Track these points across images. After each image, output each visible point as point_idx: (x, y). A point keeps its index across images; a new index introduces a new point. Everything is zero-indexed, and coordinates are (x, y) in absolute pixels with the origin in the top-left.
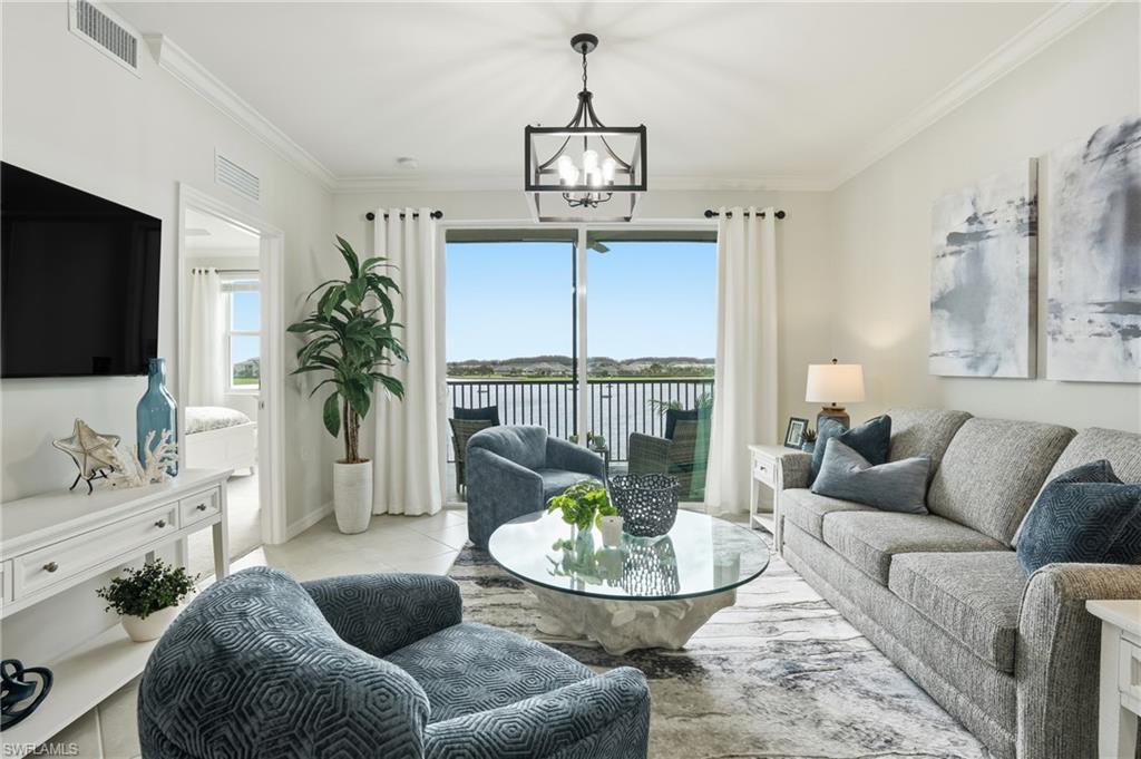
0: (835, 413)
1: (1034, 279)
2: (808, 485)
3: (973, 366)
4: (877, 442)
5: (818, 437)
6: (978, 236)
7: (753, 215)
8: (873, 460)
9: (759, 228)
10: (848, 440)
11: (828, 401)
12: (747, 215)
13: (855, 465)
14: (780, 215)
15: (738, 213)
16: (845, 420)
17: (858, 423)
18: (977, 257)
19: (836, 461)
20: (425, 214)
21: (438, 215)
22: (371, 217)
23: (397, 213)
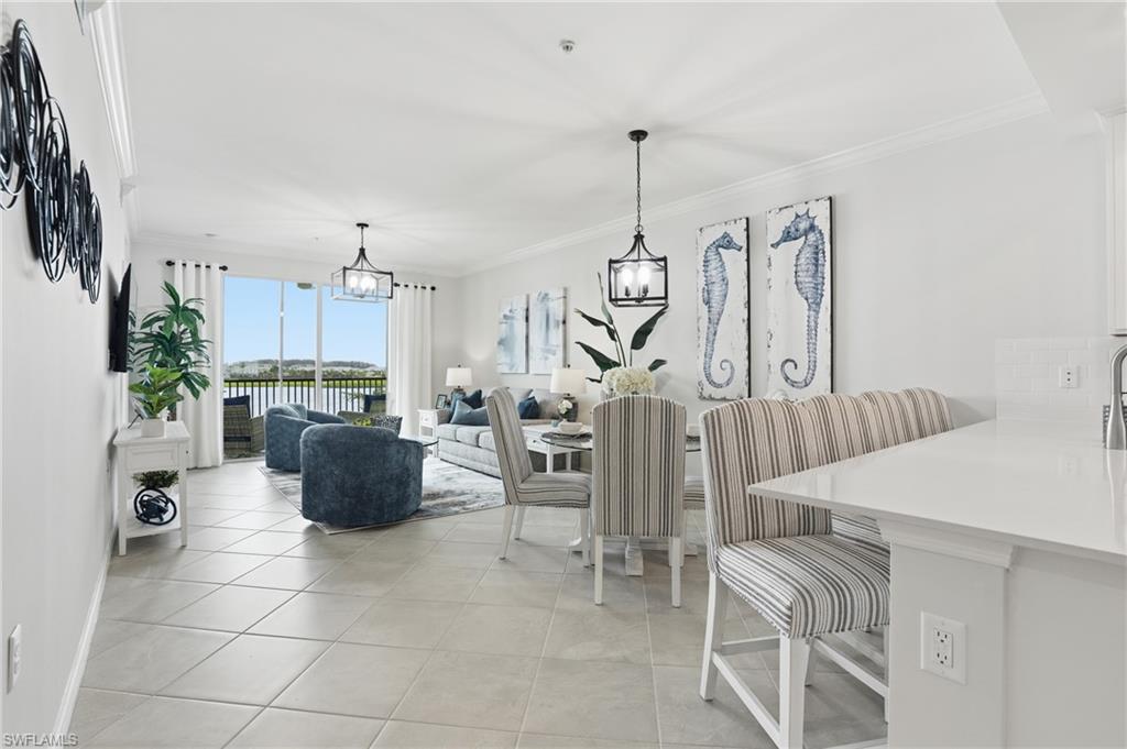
0: (459, 390)
1: (527, 337)
2: (449, 422)
3: (511, 369)
4: (476, 400)
5: (452, 403)
6: (512, 318)
7: (419, 287)
8: (474, 408)
9: (423, 296)
10: (465, 400)
11: (456, 385)
12: (416, 287)
13: (468, 409)
14: (433, 289)
15: (411, 286)
16: (464, 394)
17: (469, 394)
18: (512, 326)
19: (460, 409)
20: (215, 267)
21: (224, 268)
22: (170, 263)
23: (194, 263)
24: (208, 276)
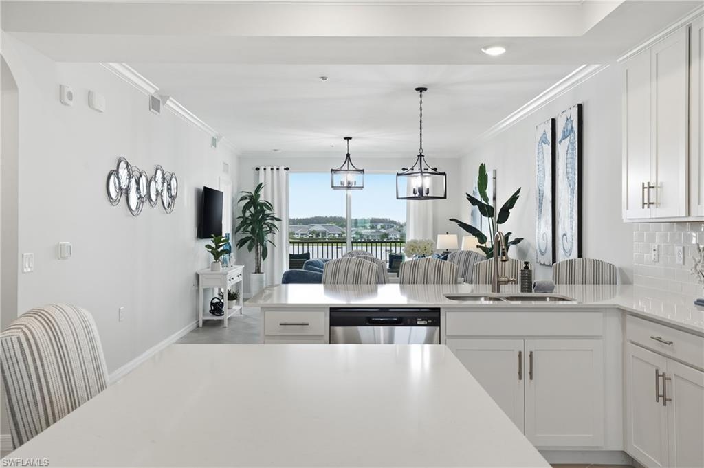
20: (282, 168)
21: (287, 169)
22: (258, 169)
23: (270, 168)
24: (278, 175)
